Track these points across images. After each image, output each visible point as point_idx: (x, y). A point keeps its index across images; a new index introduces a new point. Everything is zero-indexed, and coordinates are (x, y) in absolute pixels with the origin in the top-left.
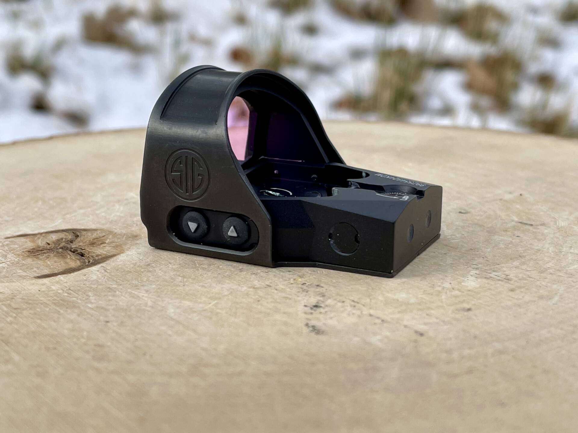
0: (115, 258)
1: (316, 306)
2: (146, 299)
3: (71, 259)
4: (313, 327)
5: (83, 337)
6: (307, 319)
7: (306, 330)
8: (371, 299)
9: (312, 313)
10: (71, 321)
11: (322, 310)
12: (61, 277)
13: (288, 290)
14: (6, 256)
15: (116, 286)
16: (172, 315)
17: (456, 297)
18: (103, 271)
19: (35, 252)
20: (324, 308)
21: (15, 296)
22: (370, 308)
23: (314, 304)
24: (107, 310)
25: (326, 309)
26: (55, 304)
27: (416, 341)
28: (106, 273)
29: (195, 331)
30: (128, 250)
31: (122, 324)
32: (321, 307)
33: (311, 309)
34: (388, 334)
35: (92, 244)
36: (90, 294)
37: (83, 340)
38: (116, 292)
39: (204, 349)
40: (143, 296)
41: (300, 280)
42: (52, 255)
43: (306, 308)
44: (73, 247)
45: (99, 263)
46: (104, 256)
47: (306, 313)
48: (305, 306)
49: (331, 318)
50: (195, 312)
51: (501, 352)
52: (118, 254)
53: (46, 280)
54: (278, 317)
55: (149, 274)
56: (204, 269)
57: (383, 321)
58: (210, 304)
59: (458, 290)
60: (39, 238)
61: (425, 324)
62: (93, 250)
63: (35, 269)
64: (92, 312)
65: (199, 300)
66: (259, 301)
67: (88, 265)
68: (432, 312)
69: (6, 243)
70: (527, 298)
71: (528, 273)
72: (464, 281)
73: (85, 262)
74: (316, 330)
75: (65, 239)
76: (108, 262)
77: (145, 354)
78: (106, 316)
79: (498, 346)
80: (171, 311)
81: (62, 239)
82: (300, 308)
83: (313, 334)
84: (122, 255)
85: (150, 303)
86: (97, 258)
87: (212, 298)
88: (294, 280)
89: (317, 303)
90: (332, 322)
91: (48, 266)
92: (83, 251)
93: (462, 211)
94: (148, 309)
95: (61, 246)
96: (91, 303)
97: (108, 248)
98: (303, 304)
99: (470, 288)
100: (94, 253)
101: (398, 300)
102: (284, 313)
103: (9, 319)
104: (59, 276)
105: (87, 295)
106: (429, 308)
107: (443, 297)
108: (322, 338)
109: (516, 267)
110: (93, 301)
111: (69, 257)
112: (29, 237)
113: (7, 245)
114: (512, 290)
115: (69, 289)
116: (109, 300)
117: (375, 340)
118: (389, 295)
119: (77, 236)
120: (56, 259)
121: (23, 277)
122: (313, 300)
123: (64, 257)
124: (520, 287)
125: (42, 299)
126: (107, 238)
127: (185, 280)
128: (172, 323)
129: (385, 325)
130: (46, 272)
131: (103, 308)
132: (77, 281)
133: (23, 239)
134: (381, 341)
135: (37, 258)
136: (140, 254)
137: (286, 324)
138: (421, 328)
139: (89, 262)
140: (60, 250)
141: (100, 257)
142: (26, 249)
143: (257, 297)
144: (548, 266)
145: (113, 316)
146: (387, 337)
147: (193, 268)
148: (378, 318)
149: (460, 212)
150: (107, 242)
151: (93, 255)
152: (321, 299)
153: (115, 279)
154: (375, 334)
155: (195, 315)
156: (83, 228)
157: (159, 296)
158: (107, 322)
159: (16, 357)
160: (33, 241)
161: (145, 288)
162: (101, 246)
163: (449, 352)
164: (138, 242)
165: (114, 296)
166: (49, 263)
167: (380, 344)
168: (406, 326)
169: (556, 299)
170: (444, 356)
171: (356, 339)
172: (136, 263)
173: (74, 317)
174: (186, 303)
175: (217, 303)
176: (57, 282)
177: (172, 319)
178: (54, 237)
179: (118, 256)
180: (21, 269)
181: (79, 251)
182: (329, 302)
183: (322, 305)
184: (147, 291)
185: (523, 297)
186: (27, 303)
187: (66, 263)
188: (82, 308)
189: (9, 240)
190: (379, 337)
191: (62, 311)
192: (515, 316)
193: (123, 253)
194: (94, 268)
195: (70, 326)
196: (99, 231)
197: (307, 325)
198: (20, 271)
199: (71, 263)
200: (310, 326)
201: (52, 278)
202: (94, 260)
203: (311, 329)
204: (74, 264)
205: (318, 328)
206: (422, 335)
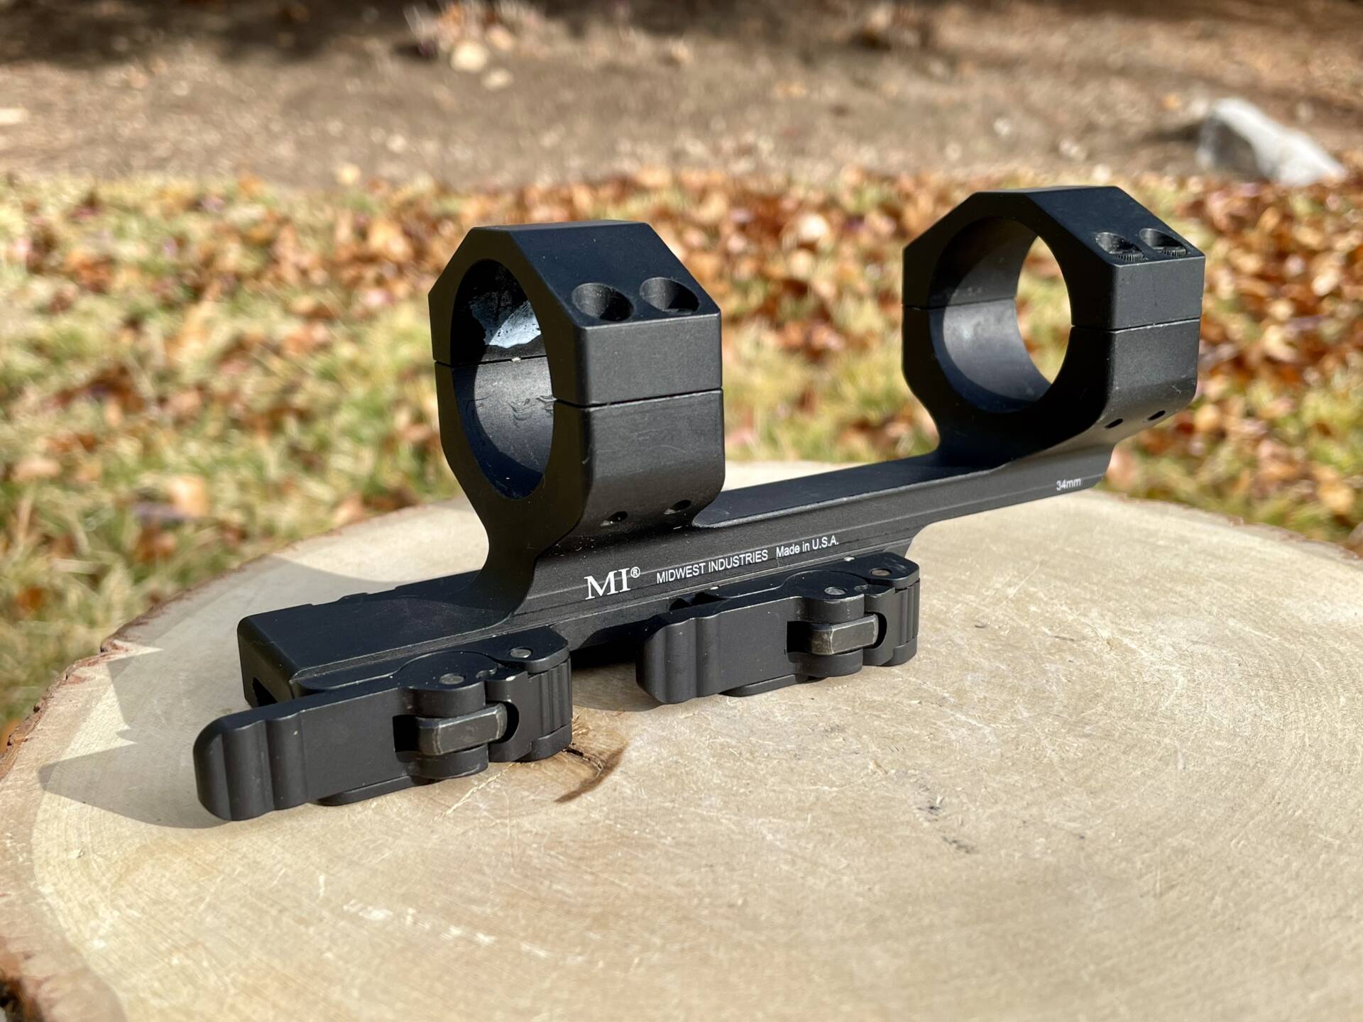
0: (625, 756)
1: (932, 808)
2: (724, 821)
3: (572, 763)
4: (955, 842)
6: (939, 830)
7: (949, 848)
9: (936, 820)
10: (665, 870)
11: (942, 813)
12: (586, 798)
13: (879, 784)
15: (668, 804)
16: (777, 844)
20: (942, 809)
21: (560, 837)
23: (928, 805)
24: (692, 846)
25: (947, 811)
26: (621, 844)
27: (1083, 849)
31: (730, 867)
32: (937, 808)
33: (930, 812)
36: (650, 822)
37: (707, 900)
39: (859, 894)
40: (717, 817)
43: (924, 813)
45: (614, 766)
46: (609, 753)
47: (928, 820)
48: (919, 808)
50: (800, 835)
51: (1182, 851)
52: (626, 748)
53: (572, 806)
55: (692, 779)
57: (1024, 822)
58: (806, 819)
61: (1073, 820)
62: (586, 745)
63: (542, 788)
64: (678, 851)
65: (790, 816)
67: (602, 772)
73: (594, 767)
74: (962, 847)
76: (623, 764)
78: (701, 857)
79: (1172, 842)
80: (771, 838)
82: (916, 813)
83: (962, 852)
84: (630, 749)
86: (602, 757)
87: (802, 810)
89: (929, 801)
90: (969, 831)
91: (554, 780)
92: (574, 748)
93: (979, 625)
94: (741, 837)
96: (662, 836)
97: (602, 739)
98: (916, 806)
100: (592, 749)
103: (588, 877)
104: (583, 795)
105: (648, 825)
108: (976, 857)
110: (663, 833)
111: (566, 761)
115: (616, 817)
116: (682, 829)
117: (1038, 854)
121: (541, 804)
122: (921, 799)
125: (596, 837)
129: (1031, 827)
130: (564, 792)
131: (685, 844)
132: (614, 802)
134: (1045, 853)
137: (919, 841)
138: (1073, 826)
139: (599, 766)
141: (606, 756)
146: (1046, 846)
149: (977, 626)
150: (590, 727)
151: (592, 752)
153: (657, 791)
154: (1030, 843)
155: (804, 840)
161: (708, 803)
162: (591, 736)
163: (1128, 860)
164: (631, 723)
165: (681, 821)
166: (550, 774)
168: (1055, 827)
170: (1127, 866)
171: (1018, 855)
172: (658, 761)
173: (661, 862)
174: (779, 822)
175: (814, 818)
176: (591, 807)
179: (626, 752)
180: (524, 789)
181: (569, 748)
182: (940, 797)
183: (937, 805)
184: (713, 808)
186: (584, 847)
187: (573, 772)
188: (660, 847)
190: (1039, 848)
191: (640, 855)
194: (615, 777)
195: (670, 879)
197: (945, 839)
198: (526, 793)
199: (578, 771)
200: (950, 840)
201: (577, 800)
202: (602, 761)
203: (955, 845)
204: (585, 772)
205: (962, 844)
206: (1082, 838)
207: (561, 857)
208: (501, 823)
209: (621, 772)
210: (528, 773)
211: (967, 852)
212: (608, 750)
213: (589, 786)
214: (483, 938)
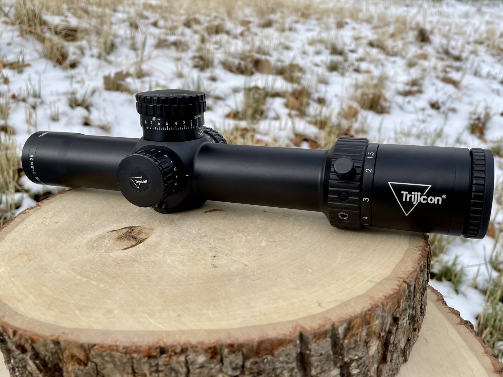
0: (147, 240)
1: (214, 257)
2: (160, 257)
3: (132, 241)
4: (214, 265)
5: (142, 273)
6: (212, 262)
7: (211, 266)
8: (232, 253)
9: (213, 259)
10: (137, 267)
11: (216, 258)
12: (130, 249)
13: (206, 250)
14: (110, 240)
15: (149, 252)
16: (169, 263)
17: (258, 250)
18: (144, 246)
19: (119, 238)
20: (217, 257)
21: (117, 258)
22: (232, 256)
23: (214, 256)
24: (148, 262)
25: (218, 257)
26: (131, 261)
27: (244, 268)
28: (145, 247)
29: (177, 269)
30: (151, 236)
31: (154, 267)
32: (216, 257)
33: (213, 258)
34: (236, 266)
35: (138, 233)
36: (142, 256)
37: (143, 275)
38: (149, 254)
39: (180, 276)
40: (159, 256)
41: (209, 246)
42: (125, 239)
43: (212, 258)
44: (132, 235)
45: (142, 242)
46: (143, 239)
47: (211, 259)
48: (211, 257)
49: (219, 261)
50: (176, 261)
51: (269, 271)
52: (148, 238)
53: (126, 251)
54: (203, 261)
55: (160, 246)
56: (178, 243)
58: (181, 257)
59: (260, 247)
60: (119, 232)
61: (248, 261)
62: (139, 236)
63: (121, 246)
64: (143, 263)
65: (177, 257)
66: (196, 255)
68: (250, 256)
69: (108, 234)
70: (280, 249)
71: (282, 238)
72: (261, 243)
73: (137, 242)
74: (215, 266)
75: (129, 231)
76: (145, 241)
77: (162, 279)
78: (148, 265)
79: (269, 269)
80: (169, 261)
81: (127, 232)
82: (210, 258)
83: (214, 268)
84: (149, 238)
85: (161, 259)
86: (141, 240)
87: (181, 255)
88: (208, 246)
89: (215, 255)
90: (220, 263)
91: (125, 244)
92: (135, 237)
93: (265, 211)
94: (161, 261)
95: (128, 235)
96: (142, 259)
97: (144, 235)
98: (211, 256)
99: (263, 246)
100: (140, 238)
101: (240, 252)
102: (205, 260)
103: (118, 268)
105: (141, 256)
106: (250, 255)
107: (255, 250)
108: (216, 269)
109: (279, 236)
110: (143, 259)
111: (131, 240)
112: (115, 231)
113: (109, 235)
114: (276, 246)
115: (134, 254)
116: (148, 258)
117: (232, 269)
118: (238, 250)
119: (132, 230)
120: (127, 241)
121: (118, 250)
122: (214, 255)
123: (129, 240)
124: (279, 245)
125: (126, 259)
126: (143, 231)
127: (172, 248)
128: (169, 266)
129: (236, 263)
130: (125, 247)
131: (146, 261)
132: (136, 251)
133: (114, 232)
134: (234, 269)
135: (121, 241)
136: (155, 237)
137: (205, 264)
138: (247, 263)
139: (139, 242)
140: (128, 237)
141: (142, 239)
142: (116, 237)
143: (196, 254)
144: (289, 235)
145: (151, 264)
146: (236, 267)
147: (174, 242)
148: (234, 260)
149: (264, 211)
150: (143, 232)
151: (139, 238)
152: (216, 253)
153: (149, 249)
154: (232, 266)
155: (176, 262)
156: (133, 226)
157: (164, 255)
158: (149, 267)
159: (123, 283)
160: (118, 233)
161: (159, 252)
162: (142, 234)
163: (254, 272)
164: (154, 232)
165: (149, 256)
166: (125, 243)
167: (234, 270)
168: (242, 263)
169: (289, 249)
170: (252, 273)
171: (227, 269)
172: (154, 241)
173: (138, 265)
174: (173, 258)
175: (183, 257)
176: (130, 251)
177: (170, 265)
178: (124, 231)
179: (148, 239)
180: (116, 246)
181: (134, 237)
182: (219, 254)
183: (217, 256)
184: (160, 253)
185: (279, 248)
186: (122, 261)
187: (131, 243)
188: (140, 262)
189: (109, 233)
190: (234, 268)
191: (134, 263)
192: (275, 257)
193: (149, 237)
194: (141, 244)
195: (137, 269)
196: (140, 227)
197: (212, 264)
198: (116, 247)
199: (132, 243)
200: (213, 264)
201: (127, 250)
202: (140, 241)
203: (213, 266)
204: (134, 243)
205: (215, 265)
206: (246, 266)
207: (114, 263)
208: (105, 254)
209: (143, 244)
210: (120, 242)
211: (215, 267)
212: (143, 238)
213: (133, 246)
214: (84, 279)
